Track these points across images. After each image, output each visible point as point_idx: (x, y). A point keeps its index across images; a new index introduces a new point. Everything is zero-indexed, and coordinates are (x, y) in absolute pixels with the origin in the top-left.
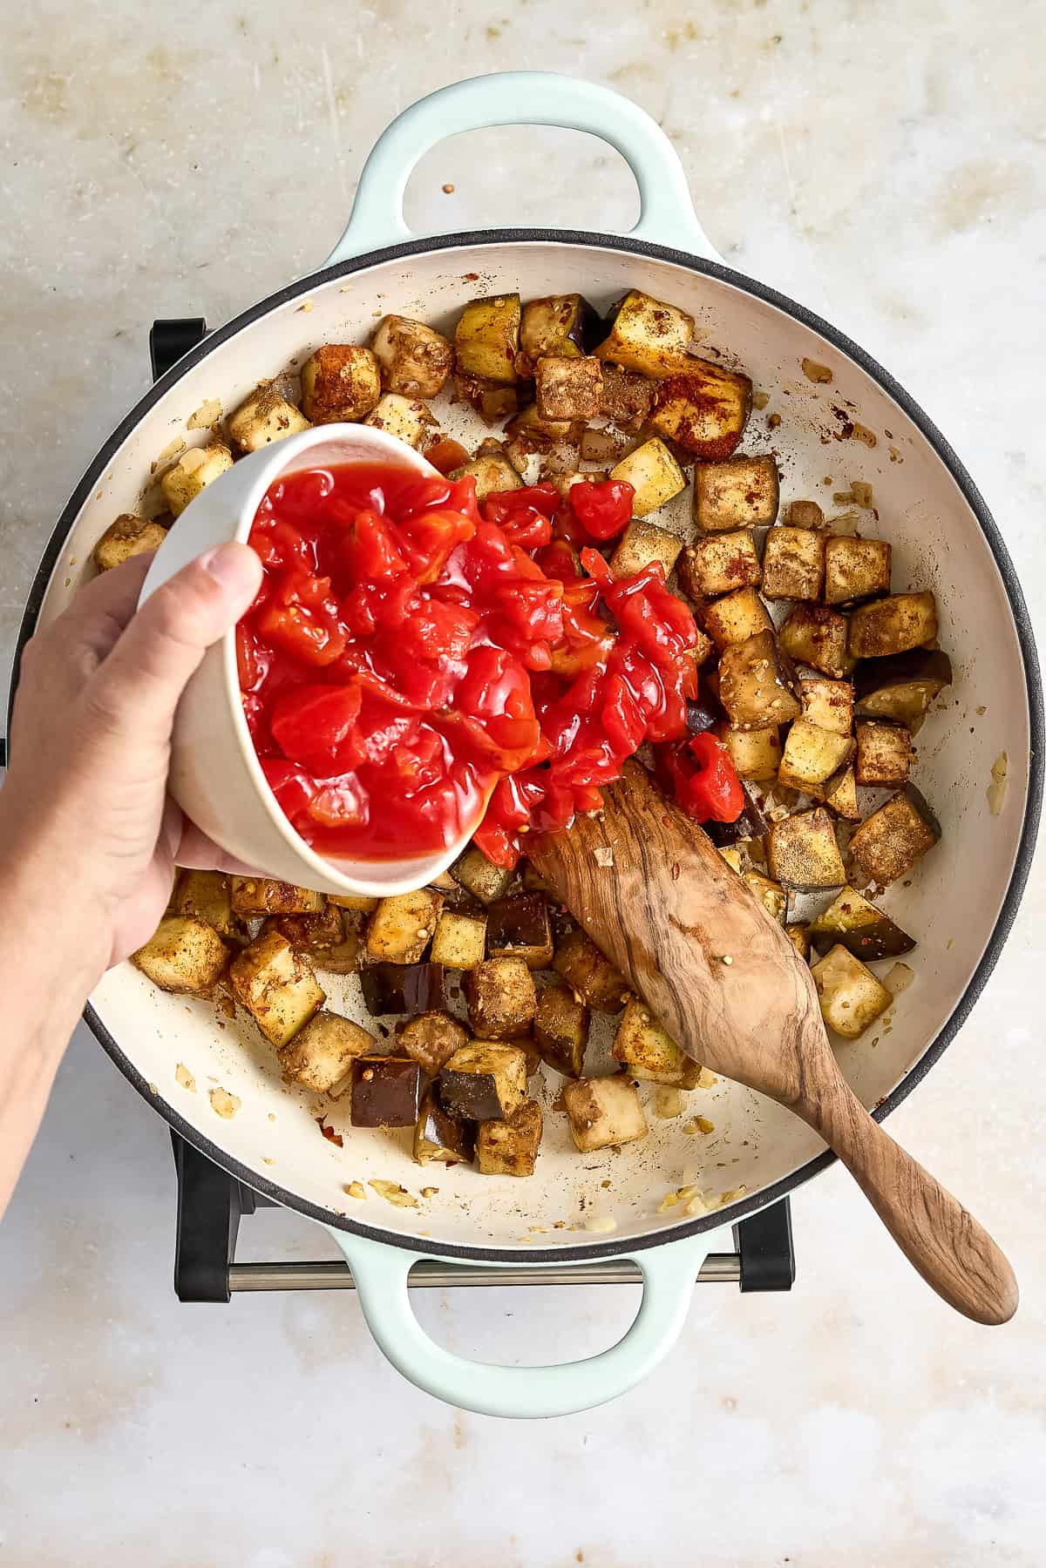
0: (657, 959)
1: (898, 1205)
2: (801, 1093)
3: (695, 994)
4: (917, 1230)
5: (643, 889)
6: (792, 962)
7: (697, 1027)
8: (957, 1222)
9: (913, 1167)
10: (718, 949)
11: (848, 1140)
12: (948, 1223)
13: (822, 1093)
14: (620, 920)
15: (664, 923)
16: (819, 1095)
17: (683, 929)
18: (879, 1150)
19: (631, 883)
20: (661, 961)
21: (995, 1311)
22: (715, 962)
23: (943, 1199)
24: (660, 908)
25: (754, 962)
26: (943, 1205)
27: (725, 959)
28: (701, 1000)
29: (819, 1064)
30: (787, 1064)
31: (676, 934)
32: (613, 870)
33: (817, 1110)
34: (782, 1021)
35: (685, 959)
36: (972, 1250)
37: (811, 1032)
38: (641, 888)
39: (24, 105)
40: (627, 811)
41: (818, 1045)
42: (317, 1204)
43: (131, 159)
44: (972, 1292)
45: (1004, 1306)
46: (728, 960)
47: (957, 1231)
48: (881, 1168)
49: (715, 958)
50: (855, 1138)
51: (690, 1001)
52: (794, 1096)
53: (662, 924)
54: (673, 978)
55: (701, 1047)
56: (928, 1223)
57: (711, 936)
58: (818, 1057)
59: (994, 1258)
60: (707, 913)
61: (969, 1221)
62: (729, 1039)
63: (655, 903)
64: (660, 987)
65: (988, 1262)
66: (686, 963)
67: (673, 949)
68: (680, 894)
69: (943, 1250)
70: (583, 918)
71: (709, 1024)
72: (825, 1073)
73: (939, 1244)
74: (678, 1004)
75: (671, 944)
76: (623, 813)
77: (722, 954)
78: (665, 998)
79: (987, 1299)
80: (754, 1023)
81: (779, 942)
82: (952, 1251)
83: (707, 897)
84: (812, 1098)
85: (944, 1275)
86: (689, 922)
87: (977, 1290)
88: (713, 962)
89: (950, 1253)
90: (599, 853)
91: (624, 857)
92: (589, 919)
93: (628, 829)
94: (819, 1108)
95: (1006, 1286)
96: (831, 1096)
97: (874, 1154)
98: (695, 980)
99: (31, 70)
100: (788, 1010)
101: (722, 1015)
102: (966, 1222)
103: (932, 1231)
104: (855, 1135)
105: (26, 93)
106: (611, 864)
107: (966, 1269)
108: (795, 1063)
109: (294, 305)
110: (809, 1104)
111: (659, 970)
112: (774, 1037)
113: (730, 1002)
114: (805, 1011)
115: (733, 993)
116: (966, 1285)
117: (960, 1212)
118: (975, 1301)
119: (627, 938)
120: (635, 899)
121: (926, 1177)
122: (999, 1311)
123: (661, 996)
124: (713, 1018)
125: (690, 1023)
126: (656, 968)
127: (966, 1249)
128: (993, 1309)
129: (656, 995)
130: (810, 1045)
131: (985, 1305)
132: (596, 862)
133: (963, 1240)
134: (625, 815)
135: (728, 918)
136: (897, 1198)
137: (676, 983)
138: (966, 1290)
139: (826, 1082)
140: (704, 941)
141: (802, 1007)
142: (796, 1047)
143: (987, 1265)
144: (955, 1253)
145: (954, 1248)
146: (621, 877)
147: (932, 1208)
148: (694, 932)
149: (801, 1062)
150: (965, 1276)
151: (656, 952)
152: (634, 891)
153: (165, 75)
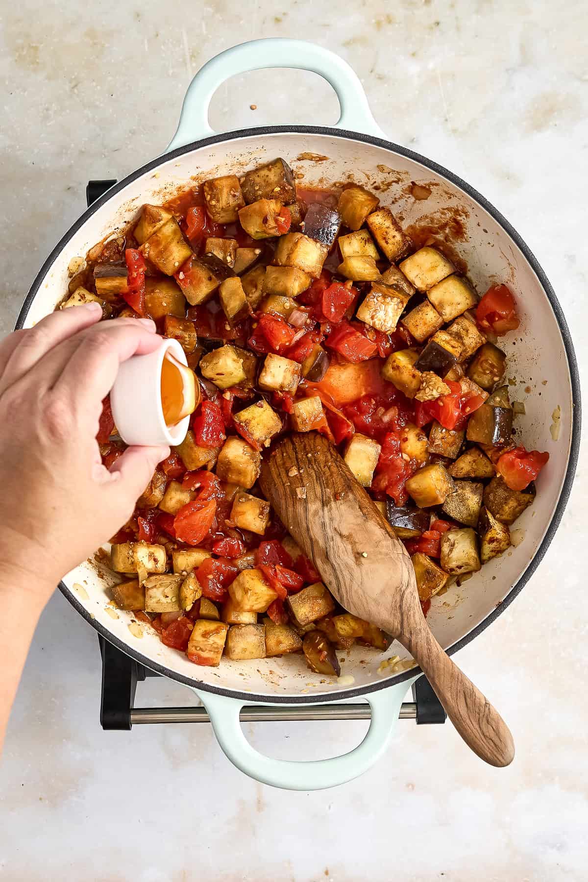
0: (327, 553)
1: (450, 697)
2: (401, 631)
3: (346, 573)
4: (460, 713)
5: (321, 512)
6: (401, 556)
7: (347, 592)
8: (482, 709)
9: (460, 677)
10: (360, 548)
11: (425, 659)
12: (477, 710)
13: (413, 632)
14: (308, 529)
15: (332, 532)
16: (411, 634)
17: (341, 535)
18: (442, 666)
19: (314, 508)
20: (328, 553)
21: (500, 761)
22: (358, 555)
23: (475, 695)
24: (330, 524)
25: (380, 557)
26: (475, 699)
27: (363, 554)
28: (349, 577)
29: (412, 615)
30: (394, 615)
31: (337, 539)
32: (306, 501)
33: (409, 642)
34: (393, 590)
35: (342, 553)
36: (489, 726)
37: (409, 596)
38: (320, 511)
39: (16, 61)
40: (315, 467)
41: (412, 605)
42: (187, 676)
43: (76, 91)
44: (488, 749)
45: (505, 758)
46: (365, 555)
47: (481, 715)
48: (442, 677)
49: (358, 553)
50: (429, 659)
51: (343, 577)
52: (398, 633)
53: (330, 532)
54: (334, 563)
55: (348, 602)
56: (466, 709)
57: (357, 541)
58: (412, 612)
59: (501, 730)
60: (355, 527)
61: (489, 709)
62: (364, 600)
63: (327, 521)
64: (327, 568)
65: (497, 733)
66: (342, 555)
67: (335, 547)
68: (341, 516)
69: (473, 725)
70: (288, 527)
71: (353, 591)
72: (415, 621)
73: (471, 721)
74: (337, 578)
75: (335, 544)
76: (313, 468)
77: (362, 551)
78: (330, 574)
79: (495, 753)
80: (378, 591)
81: (395, 545)
82: (478, 726)
83: (356, 518)
84: (407, 635)
85: (473, 739)
86: (345, 532)
87: (491, 748)
88: (357, 556)
89: (477, 727)
90: (298, 490)
91: (311, 493)
92: (291, 528)
93: (315, 478)
94: (410, 641)
95: (506, 747)
96: (417, 635)
97: (438, 669)
98: (347, 566)
99: (20, 41)
100: (396, 585)
101: (360, 586)
102: (487, 709)
103: (468, 714)
104: (429, 657)
105: (17, 54)
106: (305, 497)
107: (485, 736)
108: (399, 615)
109: (151, 174)
110: (405, 638)
111: (328, 559)
112: (388, 600)
113: (365, 579)
114: (406, 585)
115: (367, 574)
116: (484, 745)
117: (484, 703)
118: (489, 755)
119: (311, 539)
120: (317, 518)
121: (467, 683)
122: (502, 761)
123: (328, 573)
124: (355, 587)
125: (343, 589)
126: (326, 557)
127: (485, 724)
128: (498, 759)
129: (325, 572)
130: (408, 605)
131: (494, 757)
132: (296, 495)
133: (484, 719)
134: (314, 469)
135: (367, 531)
136: (450, 694)
137: (336, 566)
138: (484, 748)
139: (415, 626)
140: (353, 543)
141: (405, 582)
142: (400, 606)
143: (497, 734)
144: (480, 727)
145: (479, 724)
146: (309, 505)
147: (468, 700)
148: (348, 538)
149: (402, 614)
150: (484, 740)
151: (326, 548)
152: (316, 513)
153: (95, 44)
